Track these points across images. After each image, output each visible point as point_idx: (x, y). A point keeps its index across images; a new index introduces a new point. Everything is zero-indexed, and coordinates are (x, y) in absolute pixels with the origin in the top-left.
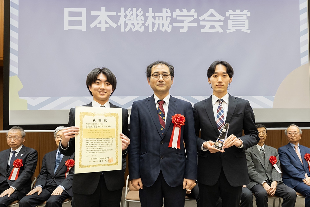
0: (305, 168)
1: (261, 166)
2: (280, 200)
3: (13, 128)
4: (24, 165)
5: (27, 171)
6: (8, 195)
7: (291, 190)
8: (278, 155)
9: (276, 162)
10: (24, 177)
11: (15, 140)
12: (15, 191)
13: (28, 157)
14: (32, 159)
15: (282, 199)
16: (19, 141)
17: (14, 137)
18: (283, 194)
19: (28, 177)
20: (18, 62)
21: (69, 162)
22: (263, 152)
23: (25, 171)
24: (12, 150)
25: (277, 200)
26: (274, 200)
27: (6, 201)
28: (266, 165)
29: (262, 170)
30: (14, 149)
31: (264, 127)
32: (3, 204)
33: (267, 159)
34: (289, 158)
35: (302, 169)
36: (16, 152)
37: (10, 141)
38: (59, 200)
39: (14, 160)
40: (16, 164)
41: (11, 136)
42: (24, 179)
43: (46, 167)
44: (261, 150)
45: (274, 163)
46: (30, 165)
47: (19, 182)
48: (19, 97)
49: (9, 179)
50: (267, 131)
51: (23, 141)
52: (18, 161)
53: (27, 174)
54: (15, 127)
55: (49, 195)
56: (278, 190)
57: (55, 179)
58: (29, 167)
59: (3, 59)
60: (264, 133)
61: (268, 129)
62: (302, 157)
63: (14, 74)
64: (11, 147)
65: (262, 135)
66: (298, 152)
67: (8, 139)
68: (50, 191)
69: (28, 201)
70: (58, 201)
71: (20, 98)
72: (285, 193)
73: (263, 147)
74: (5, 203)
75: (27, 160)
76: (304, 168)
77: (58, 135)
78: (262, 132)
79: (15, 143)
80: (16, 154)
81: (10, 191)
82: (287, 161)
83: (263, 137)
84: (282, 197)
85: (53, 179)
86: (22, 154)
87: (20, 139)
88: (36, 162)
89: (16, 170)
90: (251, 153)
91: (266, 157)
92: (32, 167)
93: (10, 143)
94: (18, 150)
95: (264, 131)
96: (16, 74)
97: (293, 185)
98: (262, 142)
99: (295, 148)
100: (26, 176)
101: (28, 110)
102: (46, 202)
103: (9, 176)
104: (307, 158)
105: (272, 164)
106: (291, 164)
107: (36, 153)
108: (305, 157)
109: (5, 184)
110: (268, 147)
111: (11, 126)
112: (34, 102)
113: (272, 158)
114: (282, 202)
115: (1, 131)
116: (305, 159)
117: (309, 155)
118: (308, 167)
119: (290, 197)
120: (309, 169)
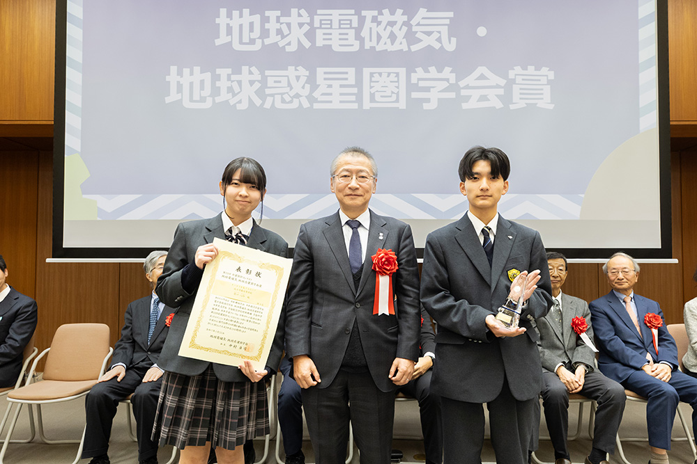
0: (645, 343)
1: (555, 337)
7: (615, 386)
8: (590, 315)
18: (598, 394)
22: (558, 308)
25: (587, 405)
26: (581, 404)
28: (565, 335)
29: (557, 344)
31: (562, 258)
33: (568, 323)
34: (613, 323)
35: (640, 344)
43: (132, 329)
44: (554, 304)
45: (582, 331)
48: (83, 193)
50: (568, 266)
56: (588, 384)
57: (149, 353)
59: (53, 123)
60: (561, 270)
61: (569, 261)
62: (639, 321)
63: (73, 151)
65: (556, 274)
66: (631, 310)
68: (140, 374)
71: (85, 196)
72: (601, 391)
73: (558, 298)
76: (643, 343)
78: (557, 268)
82: (608, 328)
83: (559, 279)
84: (596, 398)
85: (146, 354)
95: (562, 265)
96: (77, 152)
97: (620, 376)
98: (556, 289)
99: (624, 301)
101: (99, 219)
104: (650, 322)
105: (577, 333)
106: (615, 335)
108: (646, 320)
110: (569, 298)
111: (68, 251)
112: (109, 204)
113: (577, 322)
115: (48, 260)
116: (647, 325)
117: (655, 316)
118: (653, 342)
119: (612, 400)
120: (654, 347)
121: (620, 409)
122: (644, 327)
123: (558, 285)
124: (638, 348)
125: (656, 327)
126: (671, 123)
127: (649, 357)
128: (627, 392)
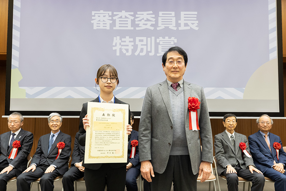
0: (273, 156)
1: (232, 152)
2: (249, 183)
3: (13, 113)
4: (21, 146)
5: (23, 151)
6: (7, 172)
8: (248, 142)
9: (245, 148)
10: (21, 157)
11: (15, 124)
12: (13, 168)
13: (25, 138)
14: (29, 141)
15: (251, 182)
16: (18, 125)
17: (14, 121)
18: (252, 178)
19: (24, 157)
20: (18, 57)
21: (60, 144)
22: (233, 139)
23: (22, 151)
24: (12, 133)
25: (247, 183)
26: (244, 183)
27: (6, 177)
28: (236, 151)
29: (233, 155)
30: (14, 132)
31: (234, 116)
32: (4, 180)
33: (237, 145)
34: (259, 146)
35: (270, 156)
36: (15, 135)
37: (10, 125)
38: (51, 177)
39: (14, 142)
40: (15, 145)
41: (11, 120)
42: (21, 158)
43: (41, 148)
44: (231, 137)
45: (244, 149)
46: (27, 146)
47: (17, 161)
48: (19, 86)
49: (9, 158)
51: (22, 125)
52: (17, 142)
53: (23, 155)
54: (15, 113)
55: (43, 173)
57: (48, 159)
58: (25, 148)
59: (6, 54)
60: (234, 122)
62: (271, 145)
63: (15, 67)
64: (11, 130)
65: (231, 124)
66: (268, 140)
67: (9, 123)
68: (44, 169)
69: (24, 178)
70: (51, 179)
72: (254, 177)
73: (233, 134)
74: (6, 179)
75: (24, 141)
77: (52, 120)
78: (232, 121)
79: (15, 126)
80: (15, 137)
81: (9, 169)
83: (233, 126)
84: (251, 180)
85: (46, 159)
86: (20, 137)
87: (18, 123)
88: (32, 144)
89: (15, 150)
90: (221, 140)
91: (236, 143)
92: (28, 148)
93: (11, 126)
94: (17, 133)
95: (234, 120)
96: (17, 67)
97: (262, 171)
98: (232, 130)
99: (264, 137)
100: (23, 156)
101: (26, 98)
102: (39, 179)
103: (9, 156)
105: (241, 150)
106: (260, 152)
107: (32, 136)
108: (274, 145)
109: (5, 162)
110: (238, 134)
111: (12, 112)
112: (31, 91)
113: (242, 144)
114: (251, 186)
115: (3, 116)
116: (274, 148)
117: (278, 144)
118: (276, 155)
119: (259, 181)
120: (277, 157)
121: (262, 186)
122: (273, 149)
123: (233, 129)
124: (269, 158)
125: (278, 149)
126: (283, 56)
127: (275, 162)
128: (265, 178)
